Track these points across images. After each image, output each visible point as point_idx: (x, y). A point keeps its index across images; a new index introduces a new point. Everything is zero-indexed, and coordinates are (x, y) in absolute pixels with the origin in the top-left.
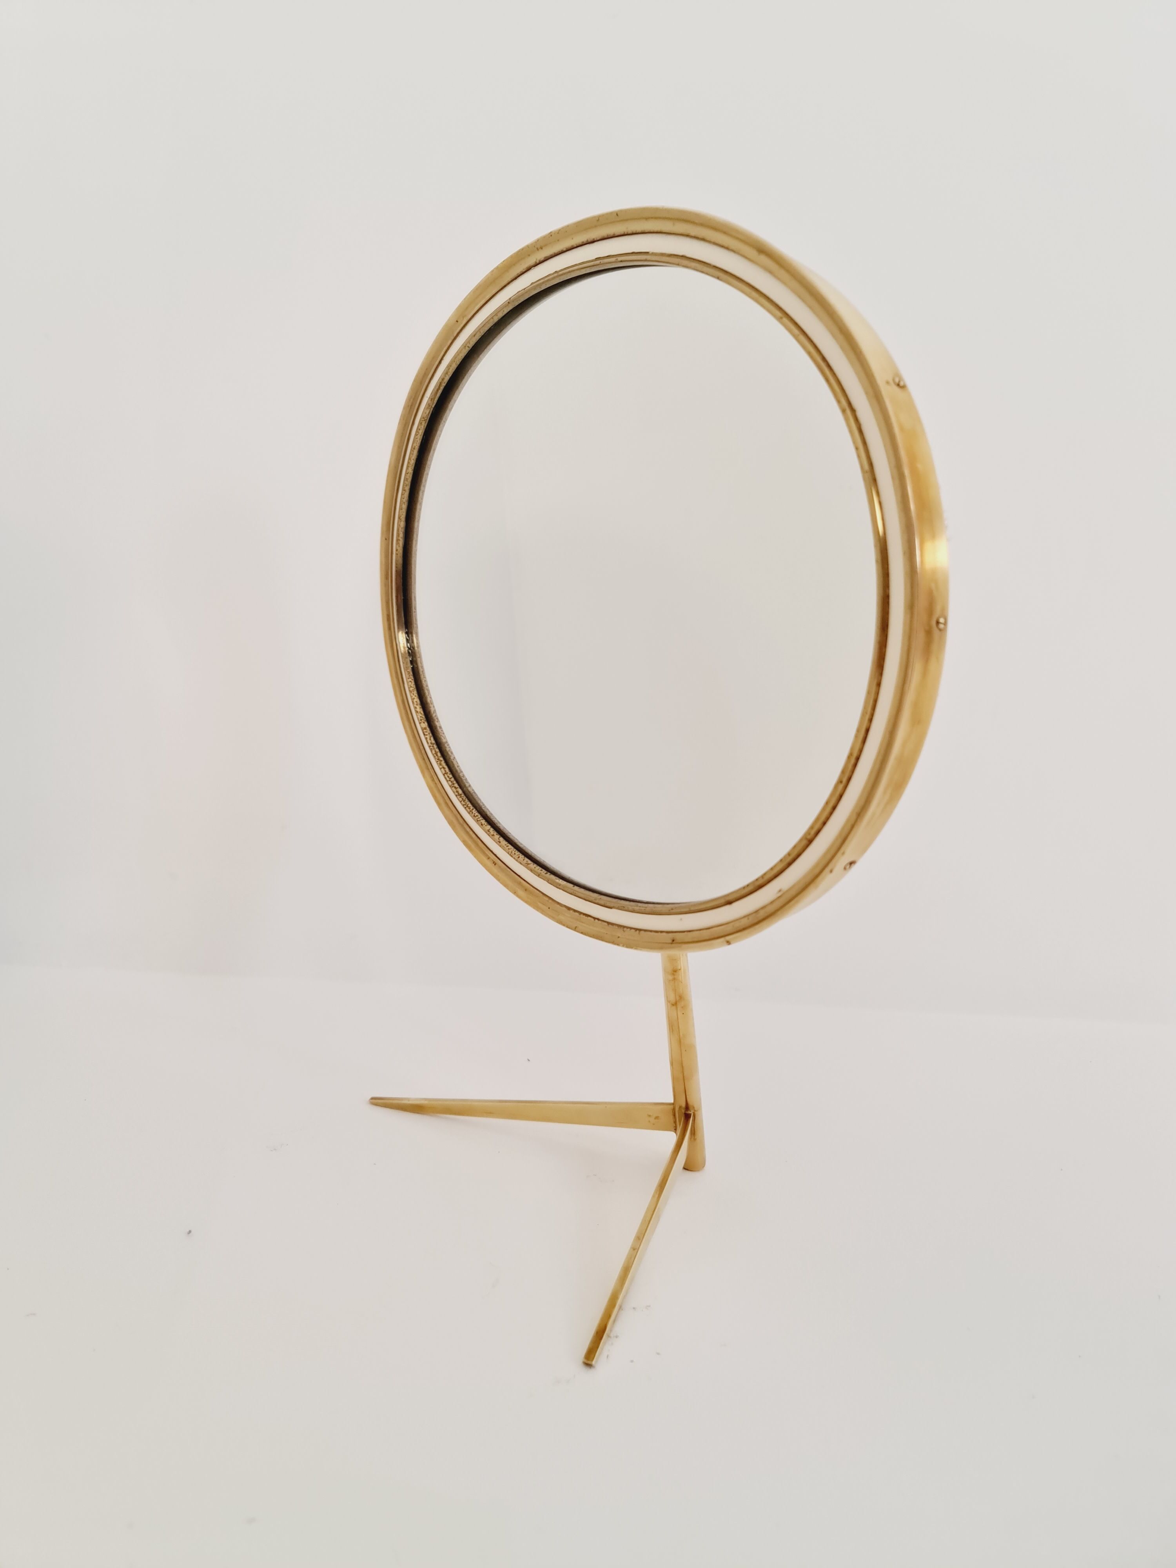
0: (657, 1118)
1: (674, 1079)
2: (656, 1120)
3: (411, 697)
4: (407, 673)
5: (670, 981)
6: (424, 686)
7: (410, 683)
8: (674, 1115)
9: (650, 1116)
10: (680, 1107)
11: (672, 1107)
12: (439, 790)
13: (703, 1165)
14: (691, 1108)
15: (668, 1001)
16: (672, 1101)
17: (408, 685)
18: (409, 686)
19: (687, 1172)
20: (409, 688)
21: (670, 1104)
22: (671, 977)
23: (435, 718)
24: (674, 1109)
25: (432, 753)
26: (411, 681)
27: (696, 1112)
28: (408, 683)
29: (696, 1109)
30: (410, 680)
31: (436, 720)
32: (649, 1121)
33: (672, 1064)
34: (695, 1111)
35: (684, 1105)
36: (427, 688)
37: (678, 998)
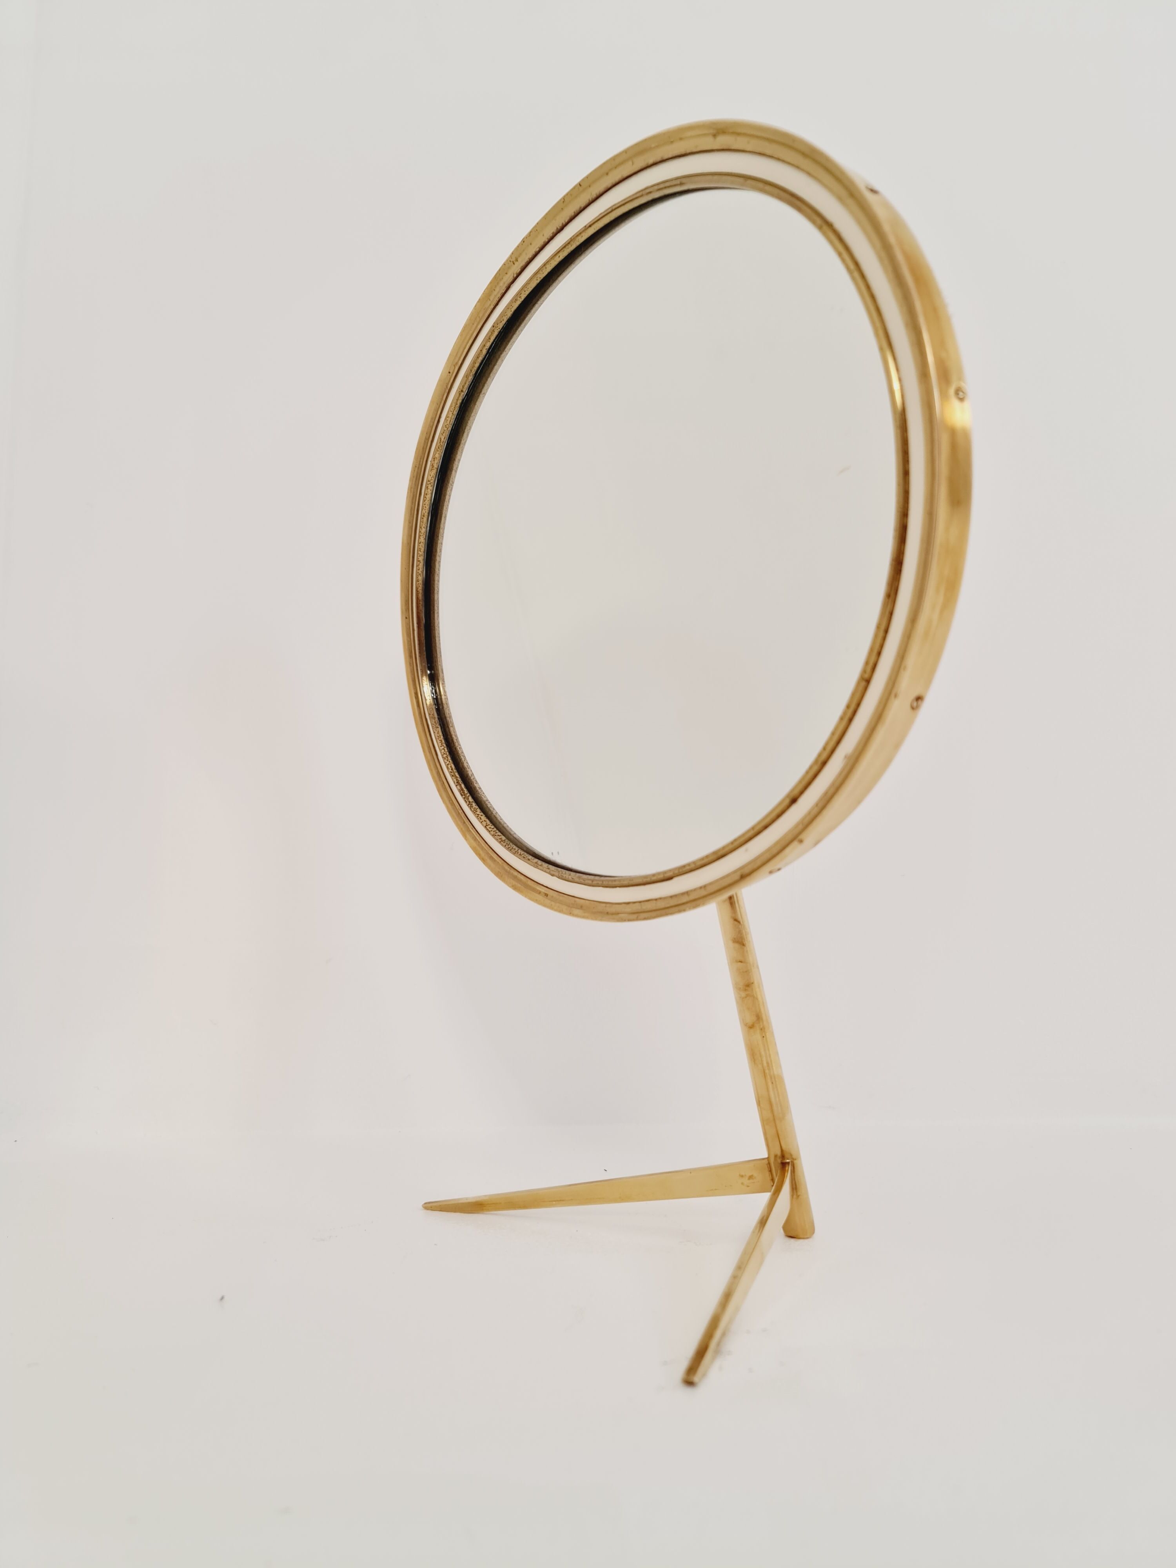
0: (751, 1177)
1: (764, 1122)
2: (751, 1181)
3: (445, 763)
4: (439, 741)
5: (743, 998)
6: (460, 752)
7: (443, 751)
8: (771, 1171)
9: (742, 1176)
10: (776, 1156)
11: (766, 1162)
12: (482, 848)
13: (813, 1232)
14: (787, 1156)
15: (743, 1021)
16: (766, 1156)
17: (441, 753)
18: (443, 754)
19: (792, 1240)
20: (442, 755)
21: (764, 1159)
22: (743, 994)
23: (474, 781)
24: (769, 1163)
25: (471, 810)
26: (443, 749)
27: (795, 1162)
28: (440, 750)
29: (794, 1157)
30: (443, 747)
31: (475, 782)
32: (742, 1184)
33: (759, 1103)
34: (793, 1159)
35: (779, 1153)
36: (463, 754)
37: (754, 1018)
